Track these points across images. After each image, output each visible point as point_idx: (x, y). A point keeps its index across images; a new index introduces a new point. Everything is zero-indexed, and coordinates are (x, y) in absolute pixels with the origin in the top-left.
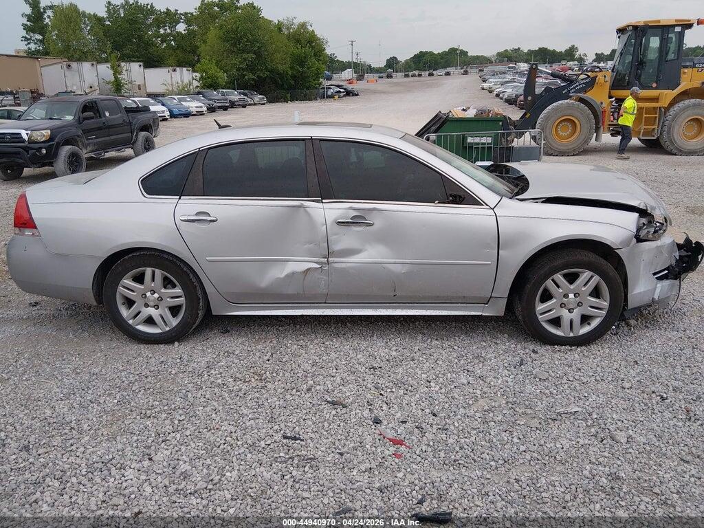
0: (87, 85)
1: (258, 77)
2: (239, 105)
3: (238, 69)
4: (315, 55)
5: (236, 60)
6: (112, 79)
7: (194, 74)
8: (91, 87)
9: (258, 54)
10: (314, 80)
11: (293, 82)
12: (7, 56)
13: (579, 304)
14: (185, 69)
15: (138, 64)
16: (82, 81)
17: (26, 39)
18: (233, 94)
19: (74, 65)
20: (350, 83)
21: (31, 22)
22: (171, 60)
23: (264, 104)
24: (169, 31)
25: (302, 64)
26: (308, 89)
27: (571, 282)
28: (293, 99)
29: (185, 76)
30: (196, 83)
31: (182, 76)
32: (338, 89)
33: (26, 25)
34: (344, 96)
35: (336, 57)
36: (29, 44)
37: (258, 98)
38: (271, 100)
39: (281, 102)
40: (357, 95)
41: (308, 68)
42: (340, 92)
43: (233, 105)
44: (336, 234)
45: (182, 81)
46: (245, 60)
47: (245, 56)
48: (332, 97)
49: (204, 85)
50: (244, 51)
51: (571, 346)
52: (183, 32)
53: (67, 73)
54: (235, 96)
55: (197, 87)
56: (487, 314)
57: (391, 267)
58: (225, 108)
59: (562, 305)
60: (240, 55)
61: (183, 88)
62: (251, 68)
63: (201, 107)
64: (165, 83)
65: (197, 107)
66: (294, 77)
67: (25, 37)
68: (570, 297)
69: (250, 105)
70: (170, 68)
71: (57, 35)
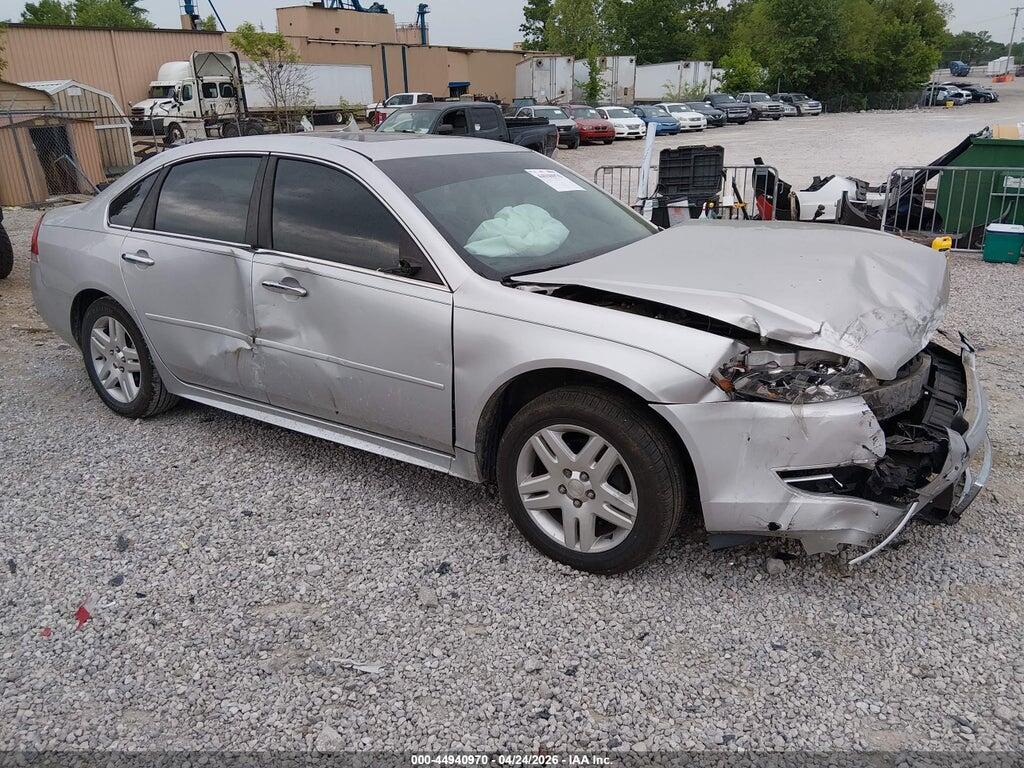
0: (558, 89)
1: (818, 72)
2: (768, 116)
3: (786, 61)
4: (924, 34)
5: (784, 47)
6: (587, 80)
7: (715, 71)
8: (563, 92)
9: (823, 37)
10: (915, 74)
11: (876, 79)
12: (488, 51)
13: (591, 494)
14: (702, 64)
15: (628, 58)
16: (552, 83)
17: (525, 28)
18: (764, 100)
19: (546, 62)
20: (999, 81)
21: (534, 4)
22: (702, 51)
23: (817, 114)
24: (706, 8)
25: (897, 48)
26: (901, 89)
27: (576, 449)
28: (873, 106)
29: (701, 74)
30: (716, 84)
31: (696, 73)
32: (960, 91)
33: (528, 8)
34: (968, 102)
35: (989, 37)
36: (527, 34)
37: (807, 105)
38: (831, 108)
39: (849, 111)
40: (994, 100)
41: (907, 55)
42: (961, 95)
43: (757, 116)
44: (263, 303)
45: (695, 82)
46: (799, 46)
47: (800, 40)
48: (942, 104)
49: (728, 87)
50: (799, 32)
51: (574, 568)
52: (727, 9)
53: (536, 73)
54: (765, 103)
55: (718, 89)
56: (455, 475)
57: (323, 365)
58: (742, 121)
59: (563, 489)
60: (792, 39)
61: (694, 91)
62: (808, 59)
63: (699, 119)
64: (669, 84)
65: (693, 120)
66: (881, 71)
67: (525, 26)
68: (573, 477)
69: (787, 116)
70: (682, 63)
71: (561, 22)
